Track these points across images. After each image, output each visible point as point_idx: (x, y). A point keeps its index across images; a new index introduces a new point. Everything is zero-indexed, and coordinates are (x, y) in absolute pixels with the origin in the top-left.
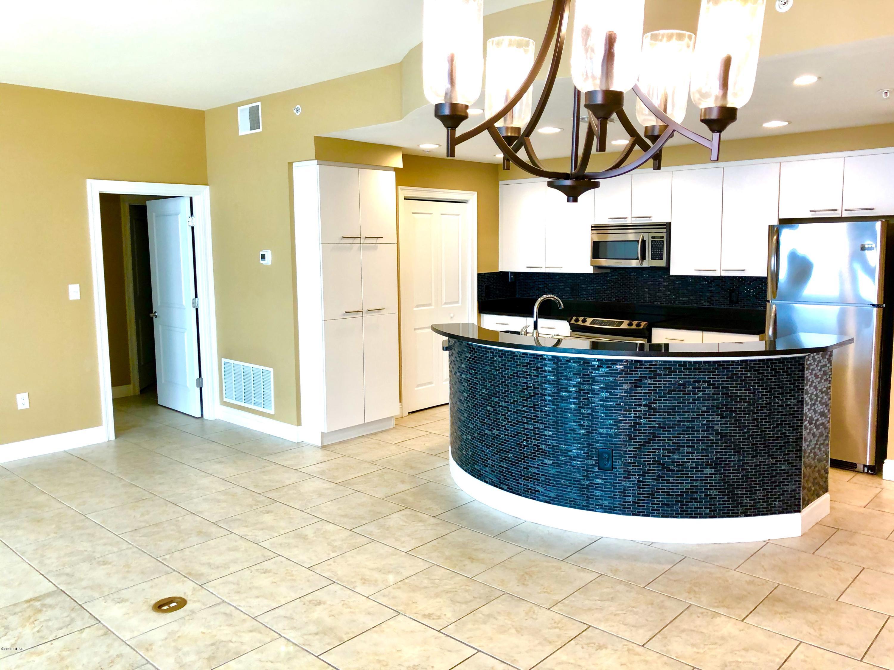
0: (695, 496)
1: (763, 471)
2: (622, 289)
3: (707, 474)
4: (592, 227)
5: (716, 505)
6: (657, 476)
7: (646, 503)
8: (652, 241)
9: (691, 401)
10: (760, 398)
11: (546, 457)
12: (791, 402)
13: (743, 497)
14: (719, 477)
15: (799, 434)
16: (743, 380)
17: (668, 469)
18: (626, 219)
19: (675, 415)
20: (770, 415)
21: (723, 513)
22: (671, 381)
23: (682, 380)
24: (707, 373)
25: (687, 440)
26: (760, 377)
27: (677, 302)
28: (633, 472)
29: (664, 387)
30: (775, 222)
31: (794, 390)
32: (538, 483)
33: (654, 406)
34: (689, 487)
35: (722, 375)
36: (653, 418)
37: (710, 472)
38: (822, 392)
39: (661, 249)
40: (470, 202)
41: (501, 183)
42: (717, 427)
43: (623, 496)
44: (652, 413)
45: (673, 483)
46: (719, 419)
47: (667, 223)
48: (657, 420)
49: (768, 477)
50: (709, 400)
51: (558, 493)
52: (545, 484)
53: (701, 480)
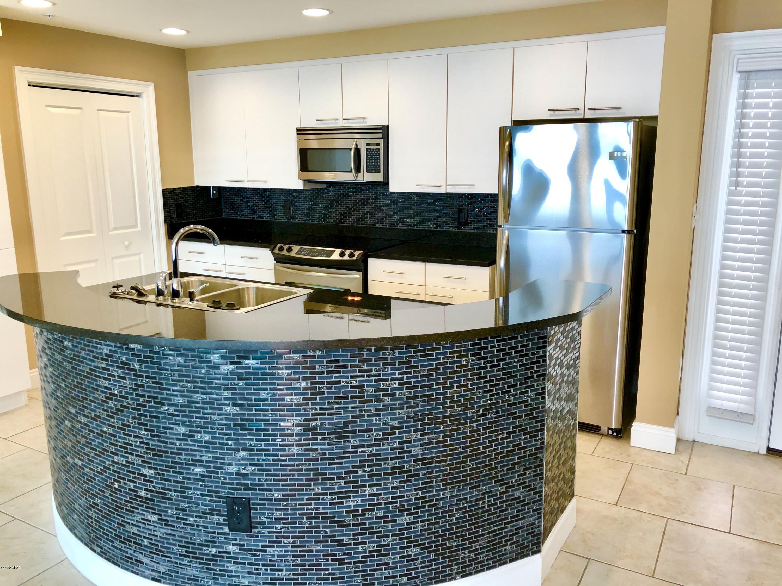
0: (384, 559)
1: (488, 506)
2: (341, 209)
3: (403, 524)
4: (298, 130)
5: (418, 568)
6: (323, 537)
7: (308, 579)
8: (367, 149)
9: (373, 412)
10: (482, 397)
11: (148, 510)
12: (528, 397)
13: (458, 550)
14: (421, 526)
15: (539, 442)
16: (455, 372)
17: (340, 524)
18: (337, 121)
19: (348, 437)
20: (498, 421)
21: (429, 579)
22: (339, 382)
23: (358, 379)
24: (397, 366)
25: (369, 476)
26: (480, 364)
27: (401, 224)
28: (284, 532)
29: (328, 393)
30: (509, 124)
31: (532, 377)
32: (140, 549)
33: (313, 424)
34: (375, 548)
35: (422, 366)
36: (313, 444)
37: (407, 521)
38: (568, 367)
39: (377, 160)
40: (144, 95)
41: (190, 73)
42: (417, 451)
43: (271, 570)
44: (310, 437)
45: (350, 544)
46: (419, 437)
47: (383, 126)
48: (319, 447)
49: (496, 513)
50: (403, 408)
51: (171, 566)
52: (151, 552)
53: (392, 535)
